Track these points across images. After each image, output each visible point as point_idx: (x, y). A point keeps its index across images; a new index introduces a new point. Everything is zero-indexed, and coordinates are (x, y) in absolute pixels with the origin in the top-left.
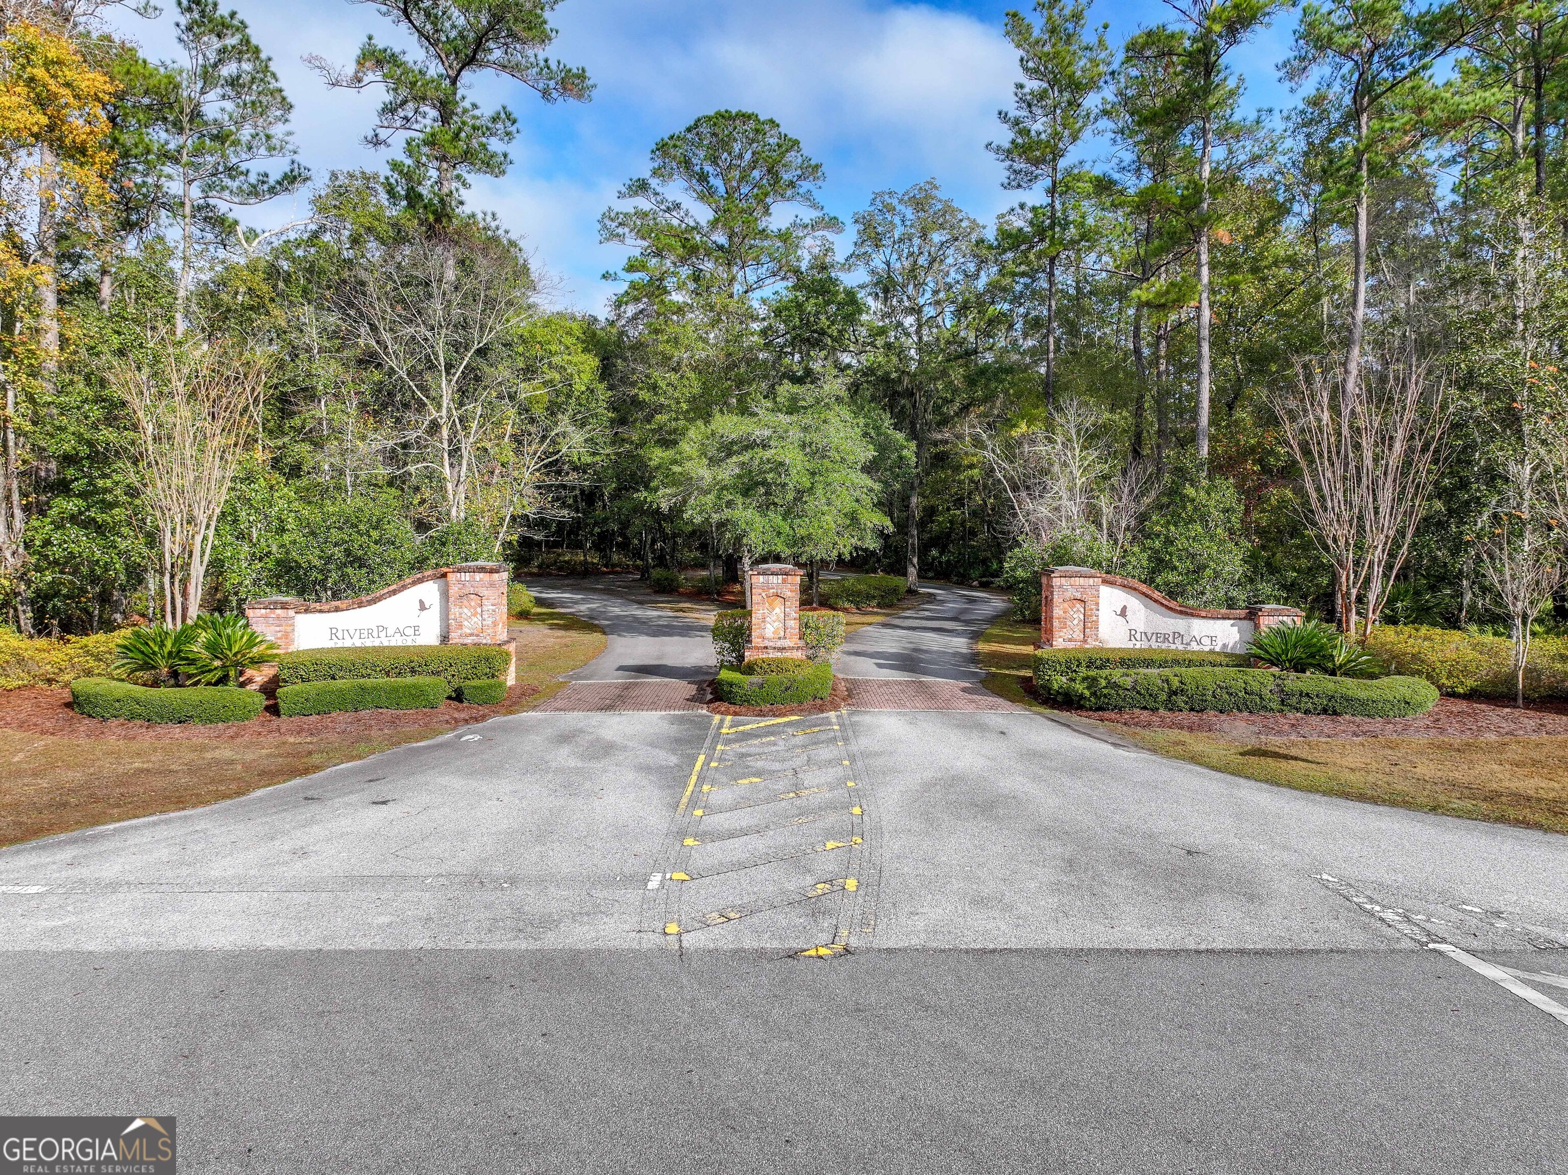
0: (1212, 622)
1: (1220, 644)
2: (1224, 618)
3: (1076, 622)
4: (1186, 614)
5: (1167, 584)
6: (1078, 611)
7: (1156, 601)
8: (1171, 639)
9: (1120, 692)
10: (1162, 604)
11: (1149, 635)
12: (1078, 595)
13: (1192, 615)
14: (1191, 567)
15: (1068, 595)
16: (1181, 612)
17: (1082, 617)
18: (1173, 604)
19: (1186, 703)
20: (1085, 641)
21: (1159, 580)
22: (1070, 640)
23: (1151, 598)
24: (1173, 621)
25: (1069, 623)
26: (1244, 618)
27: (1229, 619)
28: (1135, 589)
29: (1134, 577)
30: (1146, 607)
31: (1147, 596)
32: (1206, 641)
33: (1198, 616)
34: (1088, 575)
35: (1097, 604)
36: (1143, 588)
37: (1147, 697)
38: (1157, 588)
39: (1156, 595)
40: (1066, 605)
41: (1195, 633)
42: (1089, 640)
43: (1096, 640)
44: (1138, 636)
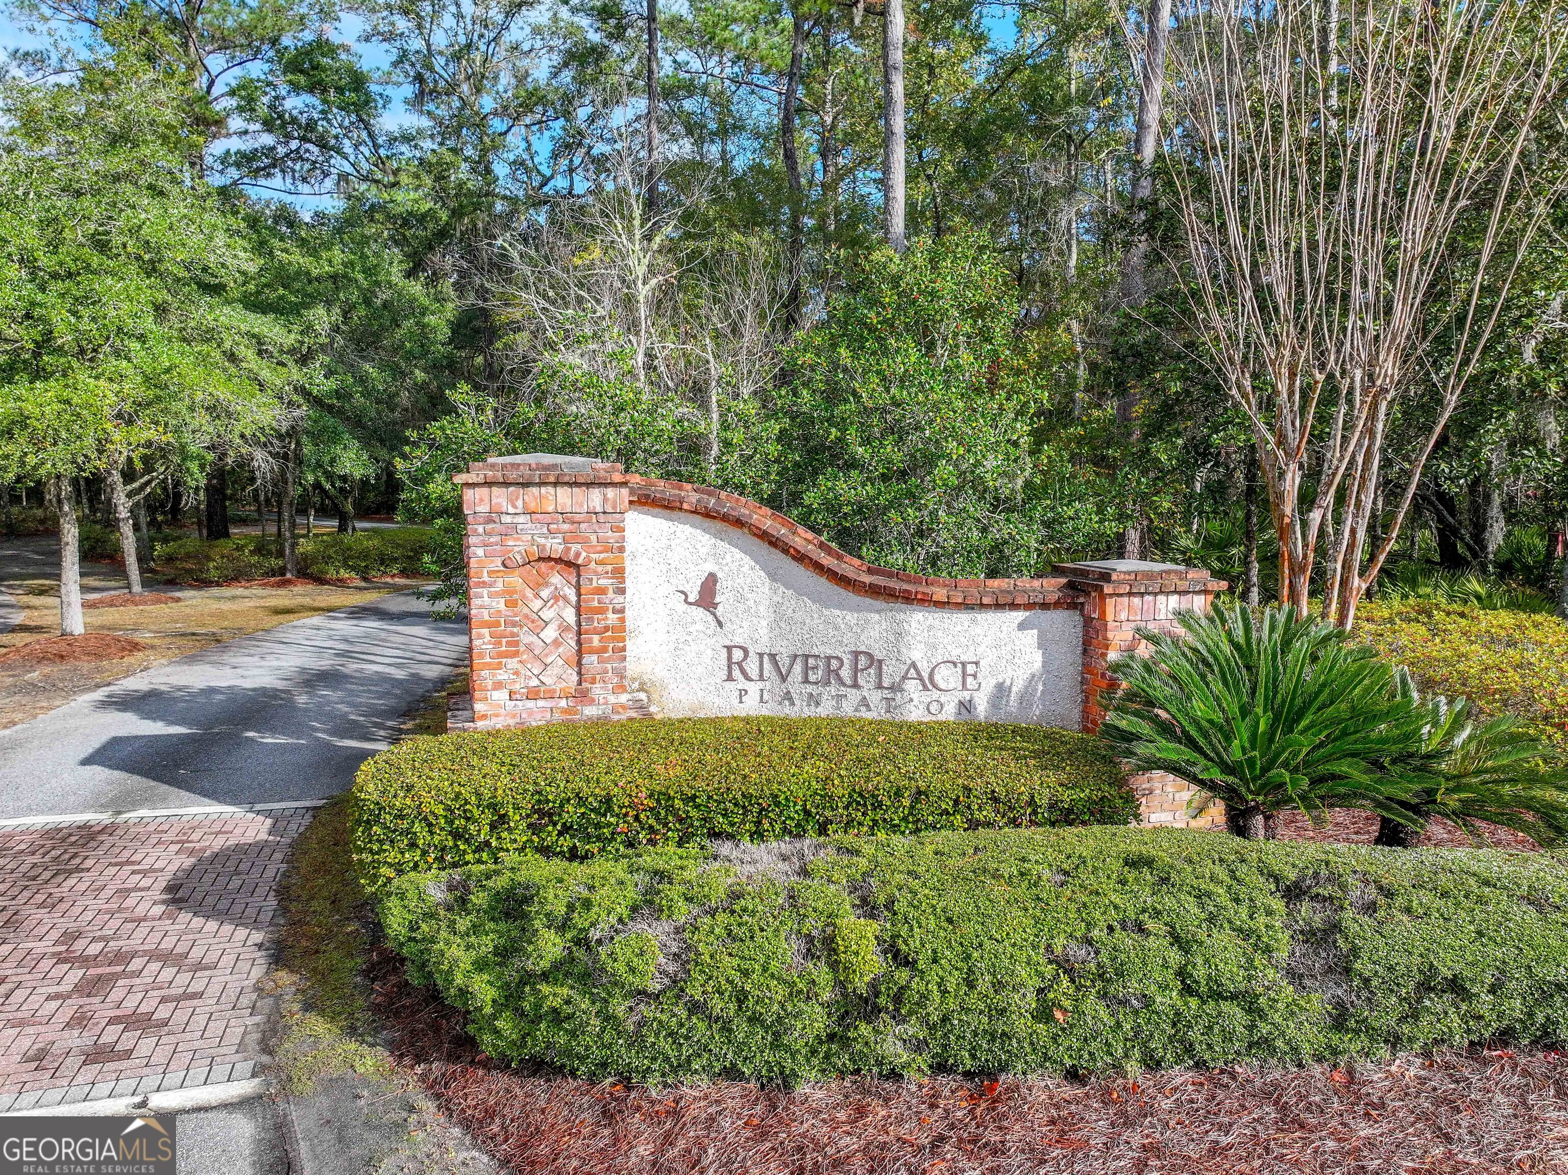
0: (964, 617)
1: (988, 686)
2: (998, 606)
3: (550, 634)
4: (890, 595)
5: (832, 507)
6: (557, 597)
7: (800, 558)
8: (845, 673)
9: (619, 1007)
10: (819, 567)
11: (784, 662)
12: (555, 546)
13: (908, 599)
14: (897, 457)
15: (518, 547)
16: (874, 591)
17: (570, 615)
18: (849, 567)
19: (919, 1046)
20: (582, 695)
21: (811, 498)
22: (533, 695)
23: (786, 549)
24: (851, 618)
25: (526, 638)
26: (1057, 605)
27: (1014, 606)
28: (739, 523)
29: (741, 488)
30: (773, 576)
31: (774, 542)
32: (947, 677)
33: (926, 601)
34: (587, 474)
35: (619, 573)
36: (764, 518)
37: (741, 1029)
38: (805, 520)
39: (802, 539)
40: (515, 580)
41: (917, 654)
42: (597, 690)
43: (621, 688)
44: (752, 667)
